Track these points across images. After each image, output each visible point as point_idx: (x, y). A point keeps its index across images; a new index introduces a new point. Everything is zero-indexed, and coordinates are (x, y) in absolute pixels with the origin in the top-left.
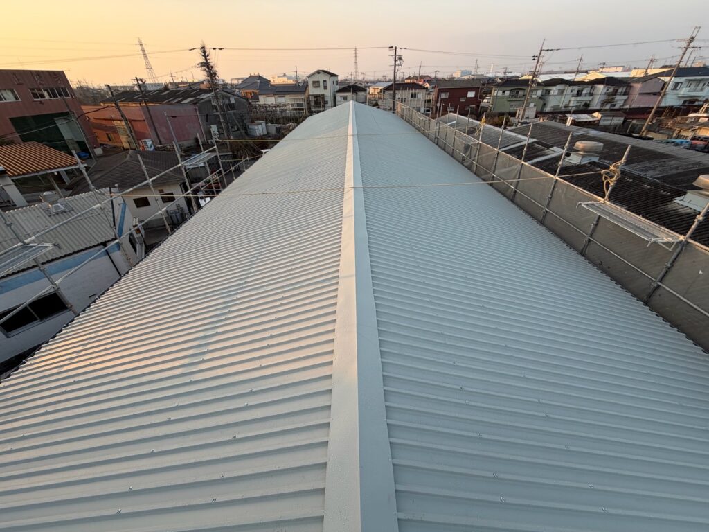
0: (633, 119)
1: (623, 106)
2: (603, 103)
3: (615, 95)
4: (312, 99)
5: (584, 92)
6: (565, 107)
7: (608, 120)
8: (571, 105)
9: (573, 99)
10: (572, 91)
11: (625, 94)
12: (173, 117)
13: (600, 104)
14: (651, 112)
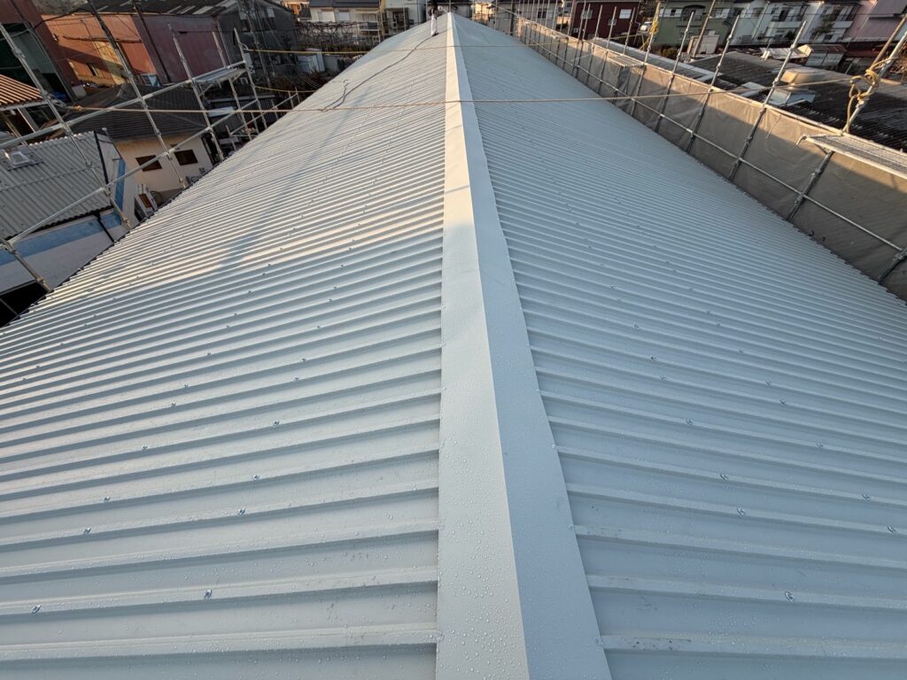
0: (855, 57)
1: (842, 38)
2: (815, 33)
3: (835, 20)
4: (390, 15)
5: (792, 12)
6: (759, 38)
7: (819, 58)
8: (768, 35)
9: (773, 24)
10: (773, 12)
11: (850, 17)
12: (182, 33)
13: (809, 35)
14: (882, 48)
